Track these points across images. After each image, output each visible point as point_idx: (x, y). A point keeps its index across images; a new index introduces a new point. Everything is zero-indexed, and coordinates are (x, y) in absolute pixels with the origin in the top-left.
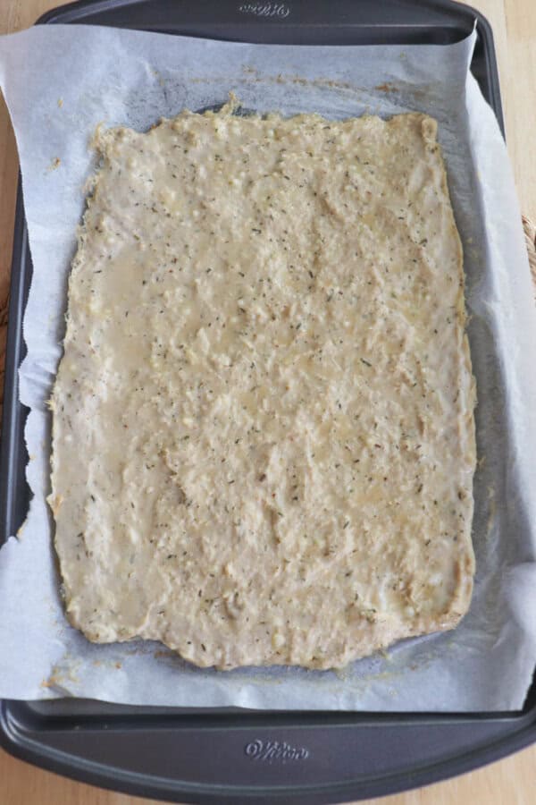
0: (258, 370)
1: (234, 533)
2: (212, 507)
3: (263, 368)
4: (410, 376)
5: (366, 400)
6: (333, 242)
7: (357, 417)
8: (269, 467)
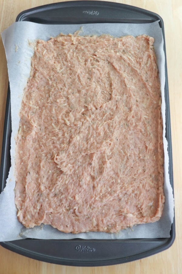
0: (91, 128)
1: (79, 184)
2: (73, 175)
3: (93, 127)
4: (143, 130)
5: (127, 138)
6: (116, 80)
7: (124, 144)
8: (93, 161)
